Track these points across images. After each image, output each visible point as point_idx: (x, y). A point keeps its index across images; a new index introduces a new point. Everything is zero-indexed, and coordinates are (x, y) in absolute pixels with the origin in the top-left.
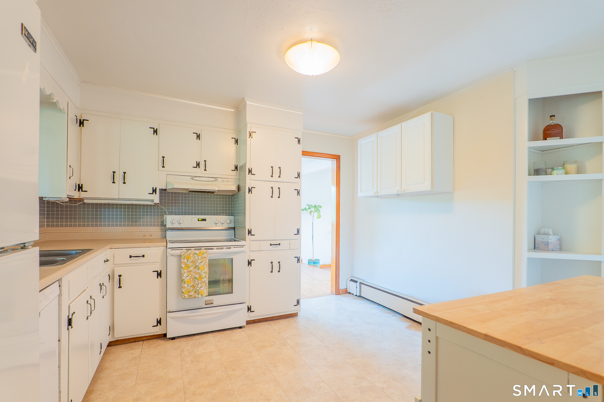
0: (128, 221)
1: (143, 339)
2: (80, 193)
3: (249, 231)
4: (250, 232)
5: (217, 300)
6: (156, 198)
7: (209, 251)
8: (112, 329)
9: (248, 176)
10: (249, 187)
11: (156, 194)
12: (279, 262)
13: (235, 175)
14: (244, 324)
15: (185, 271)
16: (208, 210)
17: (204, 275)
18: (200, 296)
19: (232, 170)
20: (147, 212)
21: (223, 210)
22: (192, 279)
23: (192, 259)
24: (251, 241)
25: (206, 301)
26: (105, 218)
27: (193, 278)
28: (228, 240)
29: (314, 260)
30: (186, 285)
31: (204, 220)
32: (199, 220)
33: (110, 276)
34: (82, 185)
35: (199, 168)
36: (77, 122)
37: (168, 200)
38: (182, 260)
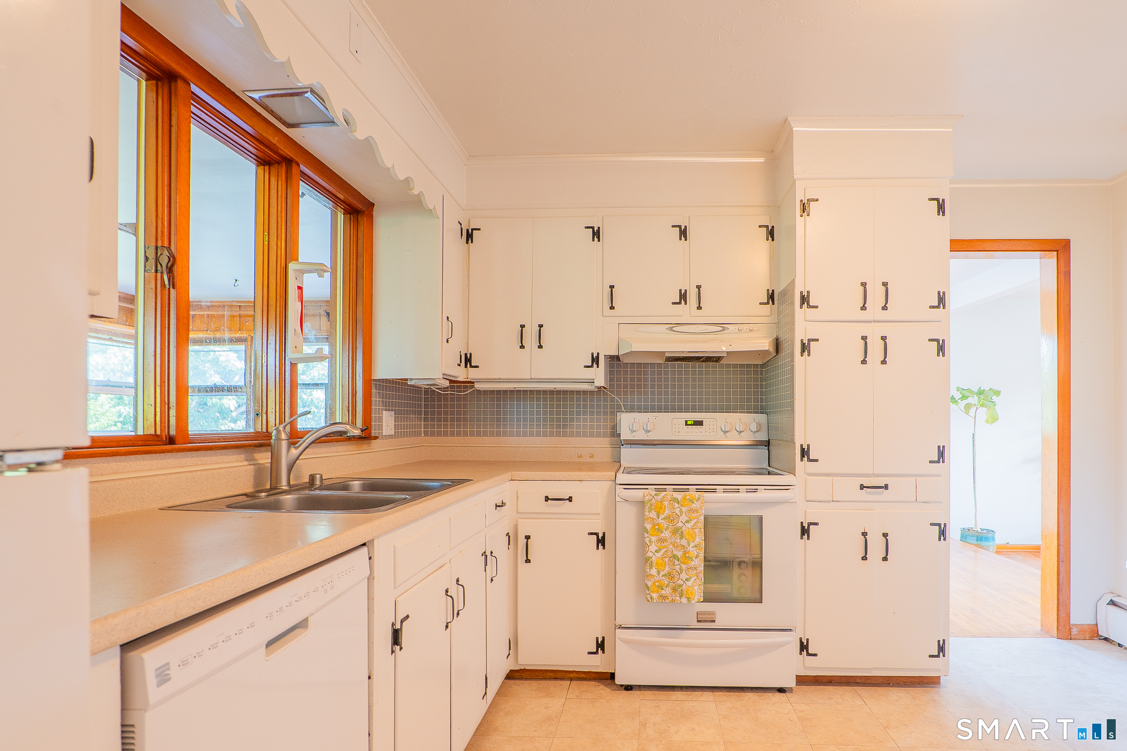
0: (552, 426)
1: (572, 675)
2: (467, 370)
3: (803, 450)
4: (805, 453)
5: (725, 613)
6: (599, 376)
7: (706, 495)
8: (513, 644)
9: (800, 314)
10: (802, 341)
11: (598, 367)
12: (885, 535)
13: (769, 314)
14: (791, 683)
15: (653, 539)
16: (707, 400)
17: (693, 552)
18: (684, 600)
19: (760, 304)
20: (585, 406)
21: (742, 400)
22: (667, 560)
23: (667, 512)
24: (809, 474)
25: (700, 614)
26: (512, 420)
27: (671, 555)
28: (752, 470)
29: (980, 530)
30: (654, 571)
31: (699, 423)
32: (689, 423)
33: (509, 537)
34: (471, 354)
35: (686, 304)
36: (462, 235)
37: (625, 380)
38: (647, 513)
